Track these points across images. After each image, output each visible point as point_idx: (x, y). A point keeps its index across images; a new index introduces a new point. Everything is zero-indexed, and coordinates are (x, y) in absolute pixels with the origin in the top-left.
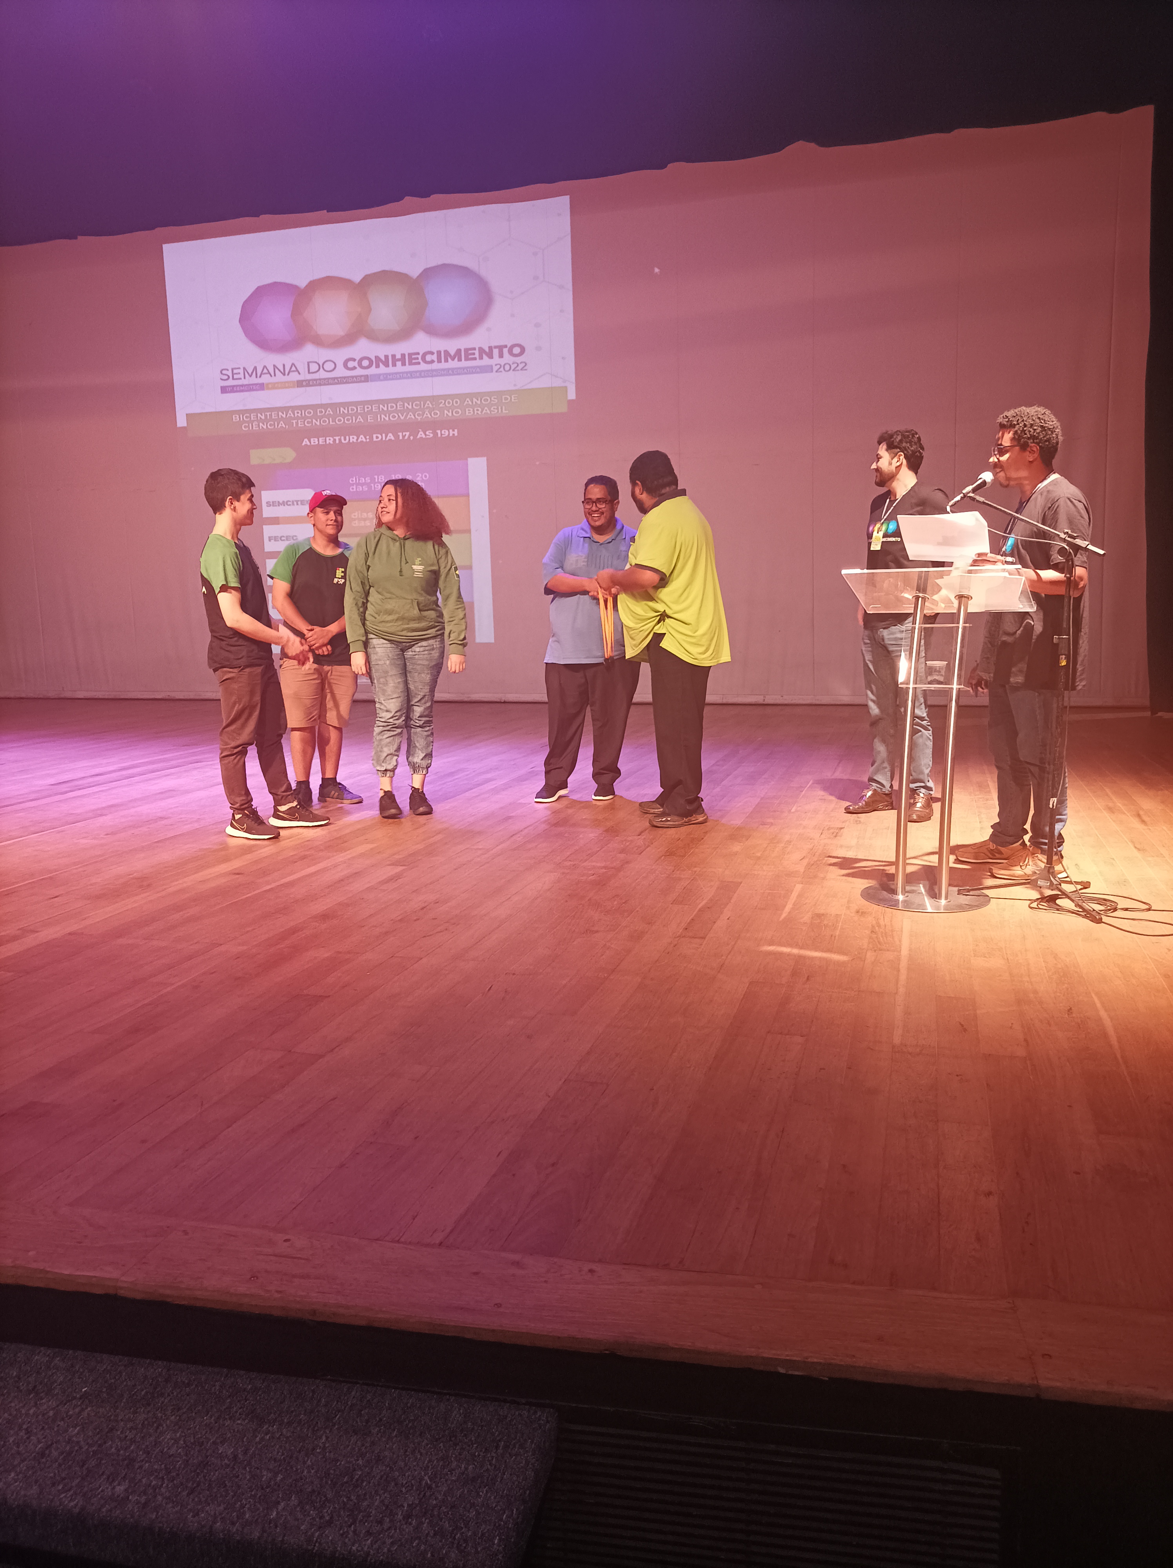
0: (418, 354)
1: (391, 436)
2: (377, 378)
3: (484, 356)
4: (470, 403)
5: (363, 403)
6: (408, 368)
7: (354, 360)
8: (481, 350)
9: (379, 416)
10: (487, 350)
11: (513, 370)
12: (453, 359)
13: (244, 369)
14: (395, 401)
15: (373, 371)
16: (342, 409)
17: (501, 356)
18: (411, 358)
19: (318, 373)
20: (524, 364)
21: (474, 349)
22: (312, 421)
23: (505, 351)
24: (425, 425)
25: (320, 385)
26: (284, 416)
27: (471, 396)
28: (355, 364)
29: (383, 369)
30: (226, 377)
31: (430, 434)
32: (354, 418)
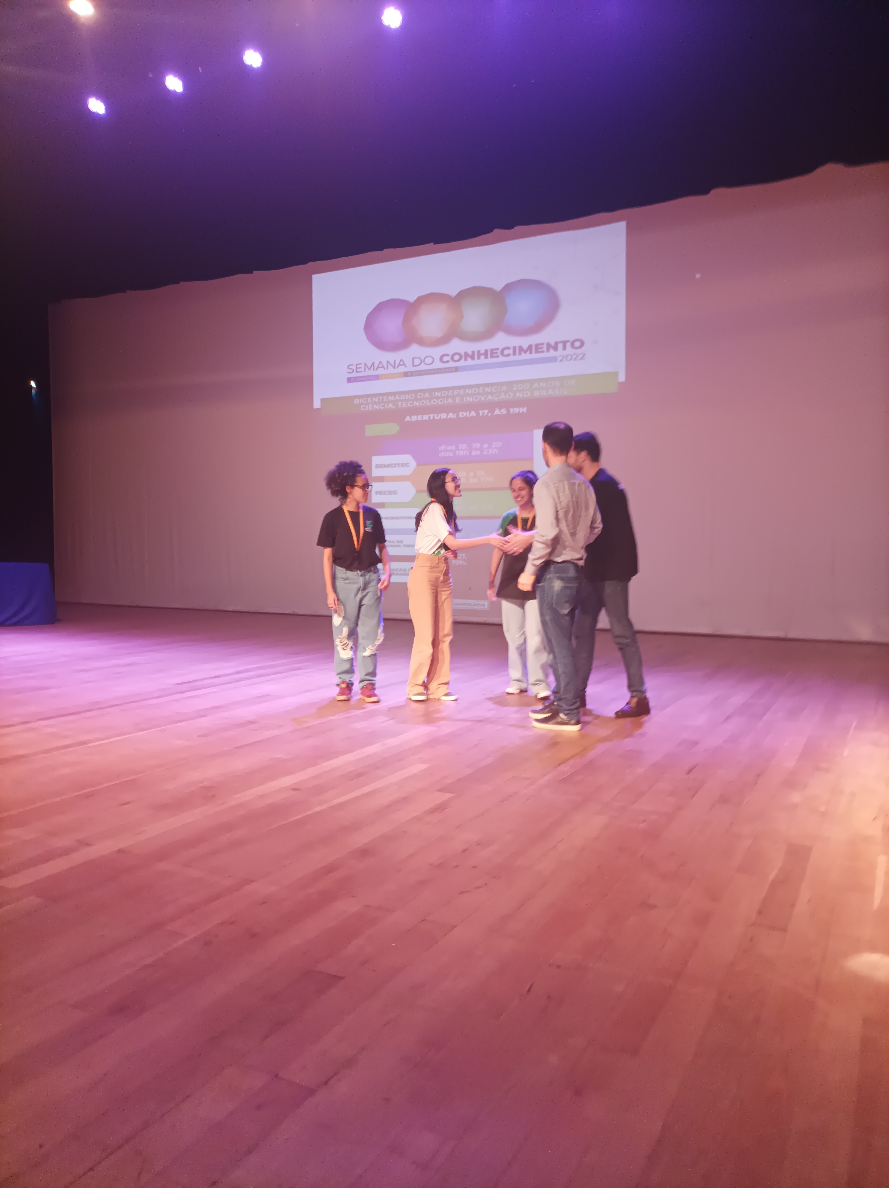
0: (498, 349)
1: (473, 414)
2: (465, 368)
3: (551, 351)
4: (538, 386)
5: (453, 388)
6: (490, 360)
7: (447, 355)
8: (549, 346)
9: (465, 398)
10: (553, 344)
11: (574, 359)
12: (525, 352)
13: (365, 364)
14: (478, 386)
15: (462, 363)
16: (437, 393)
17: (564, 348)
18: (493, 353)
19: (419, 366)
20: (582, 356)
21: (543, 344)
22: (413, 403)
23: (568, 345)
24: (501, 404)
25: (421, 375)
26: (392, 399)
27: (538, 381)
28: (449, 358)
29: (470, 362)
30: (351, 371)
31: (504, 411)
32: (445, 400)
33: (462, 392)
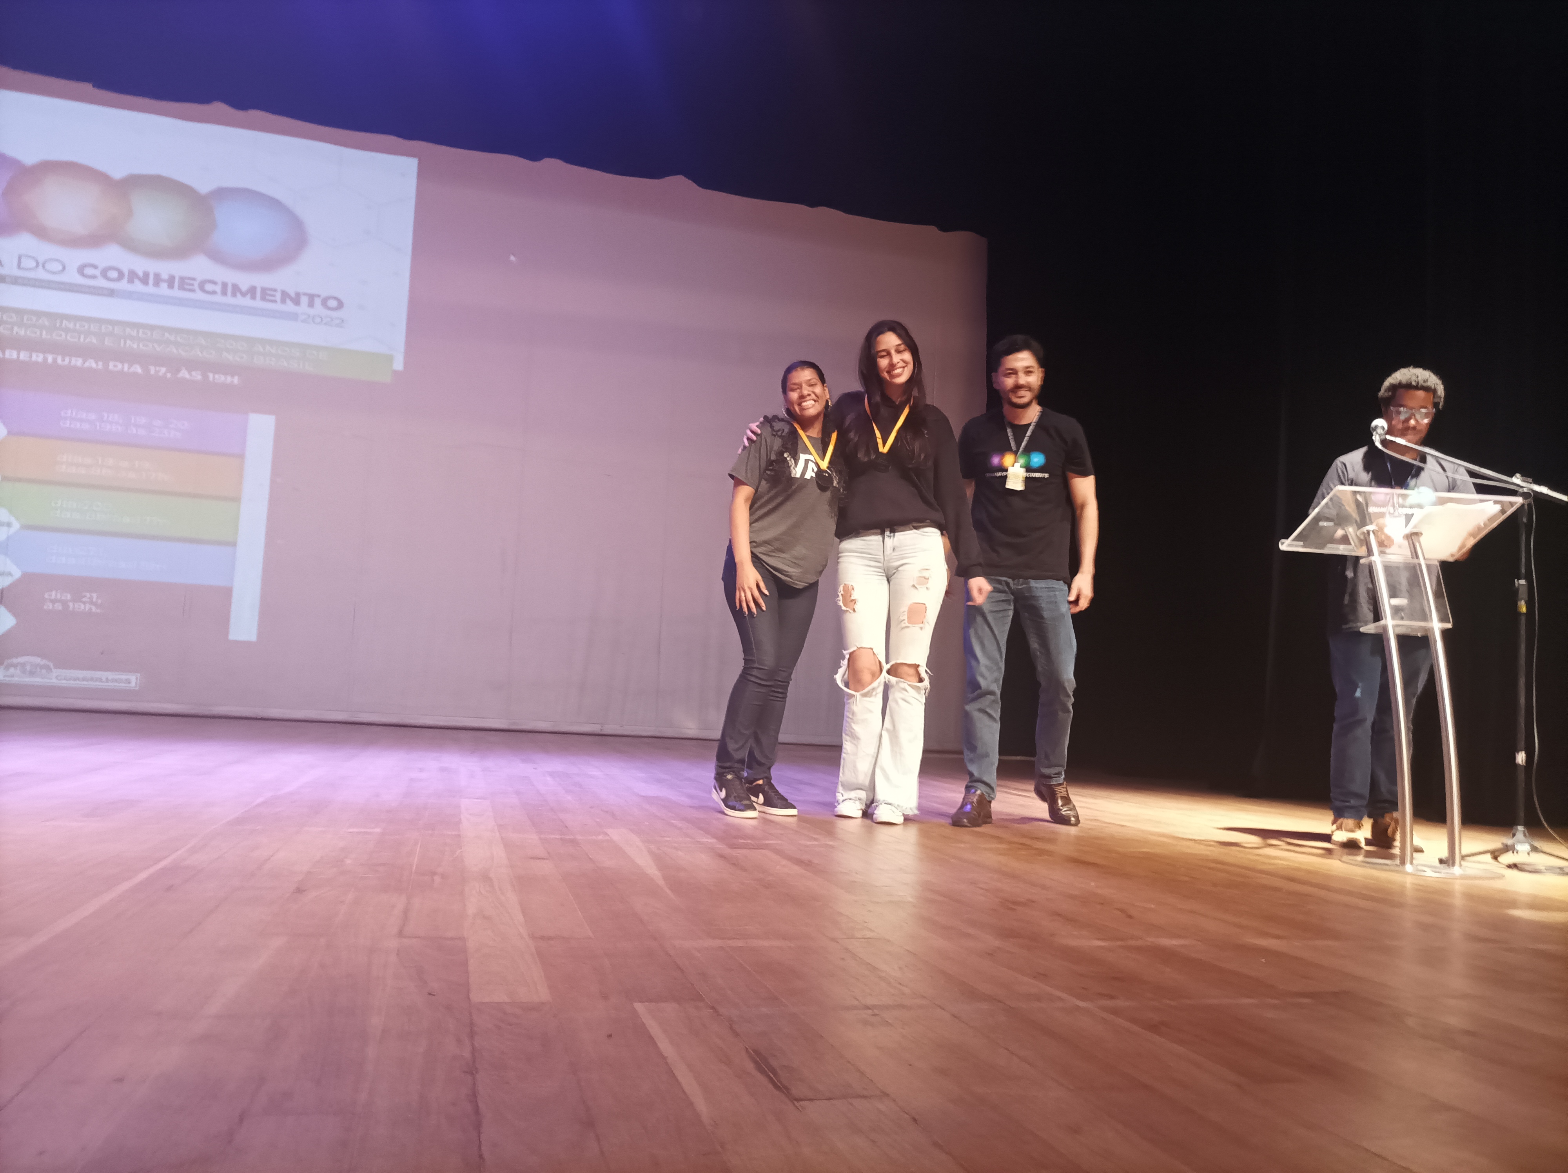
0: (194, 279)
1: (138, 369)
2: (129, 295)
3: (288, 301)
4: (261, 350)
5: (100, 321)
6: (176, 293)
7: (95, 266)
8: (285, 295)
9: (122, 341)
10: (293, 295)
11: (326, 324)
12: (244, 295)
14: (152, 328)
15: (124, 285)
16: (65, 323)
17: (311, 305)
18: (185, 283)
19: (34, 271)
20: (338, 320)
21: (275, 290)
22: (12, 329)
23: (318, 302)
24: (191, 365)
25: (34, 286)
27: (263, 342)
28: (97, 272)
29: (138, 286)
31: (197, 376)
32: (82, 337)
33: (117, 330)
